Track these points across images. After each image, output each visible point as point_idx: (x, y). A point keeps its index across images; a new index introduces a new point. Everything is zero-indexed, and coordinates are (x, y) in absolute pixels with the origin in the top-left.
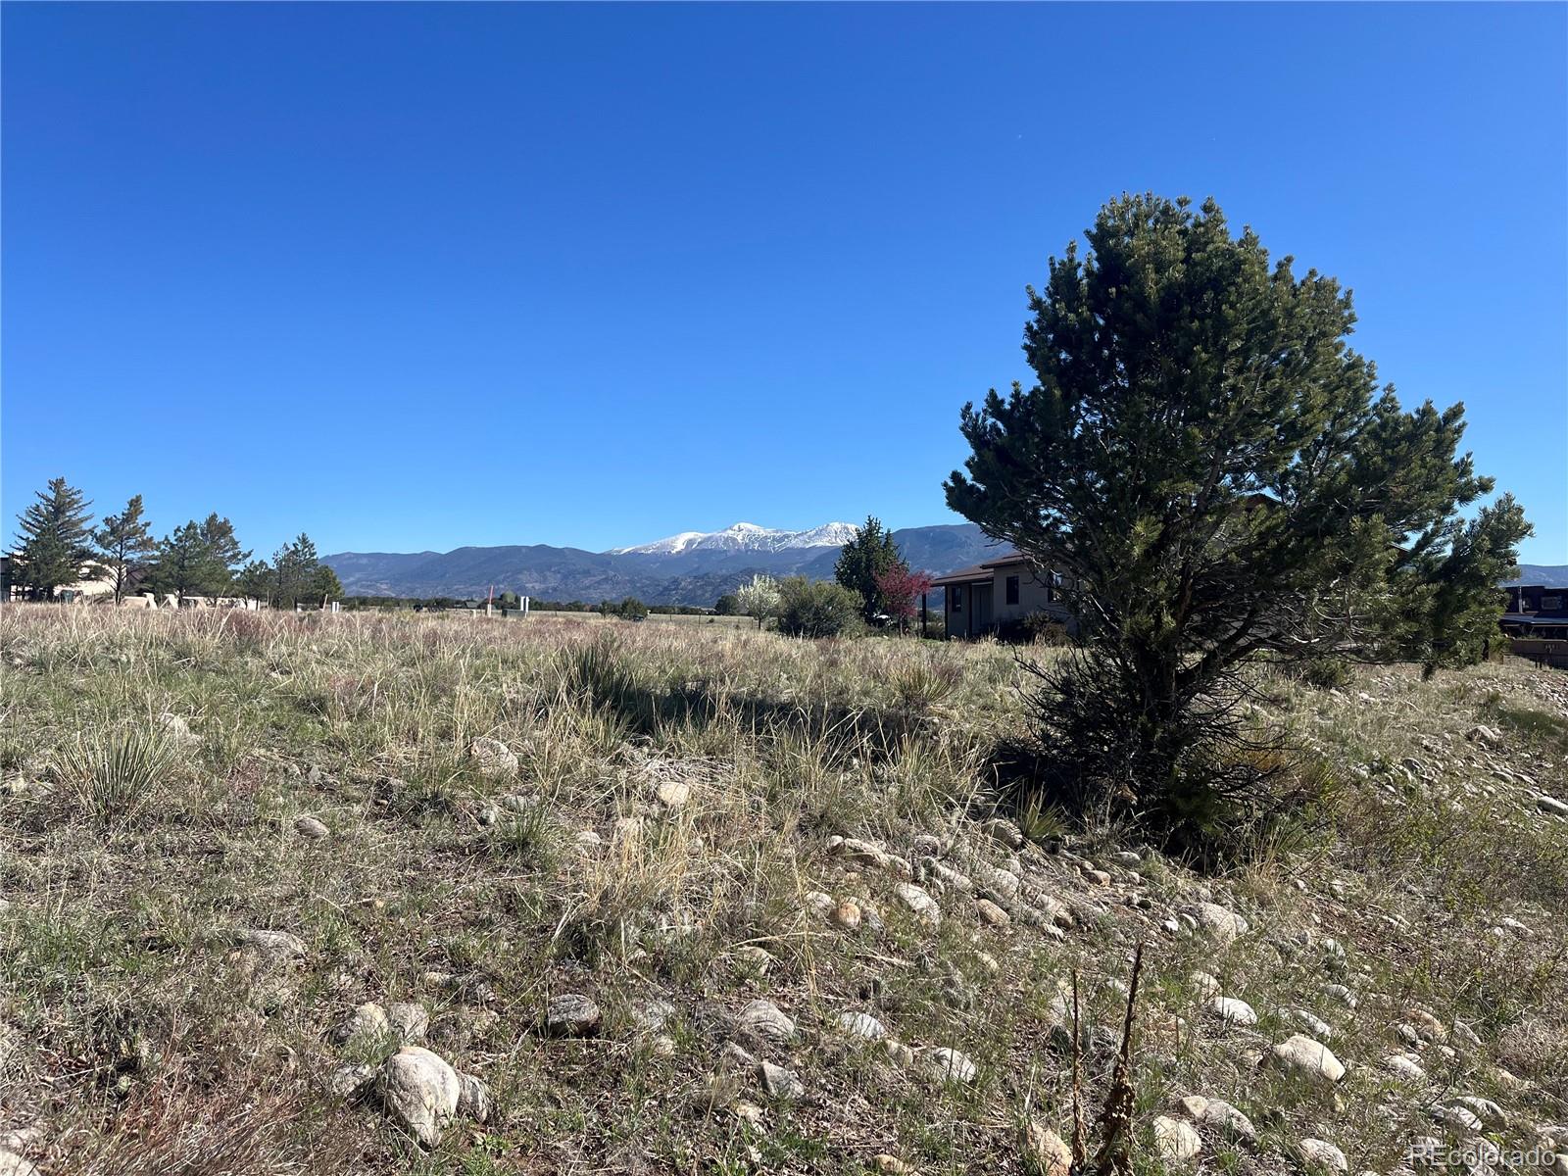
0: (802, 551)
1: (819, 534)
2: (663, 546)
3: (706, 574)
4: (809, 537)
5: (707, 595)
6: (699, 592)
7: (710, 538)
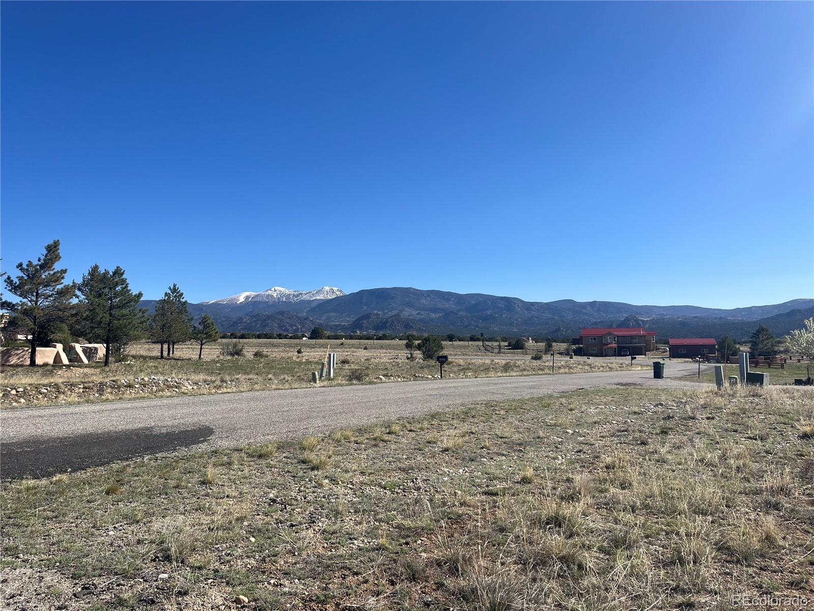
0: (309, 302)
1: (318, 292)
2: (232, 300)
3: (258, 315)
4: (313, 294)
5: (258, 326)
6: (254, 324)
7: (259, 295)
